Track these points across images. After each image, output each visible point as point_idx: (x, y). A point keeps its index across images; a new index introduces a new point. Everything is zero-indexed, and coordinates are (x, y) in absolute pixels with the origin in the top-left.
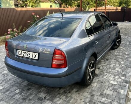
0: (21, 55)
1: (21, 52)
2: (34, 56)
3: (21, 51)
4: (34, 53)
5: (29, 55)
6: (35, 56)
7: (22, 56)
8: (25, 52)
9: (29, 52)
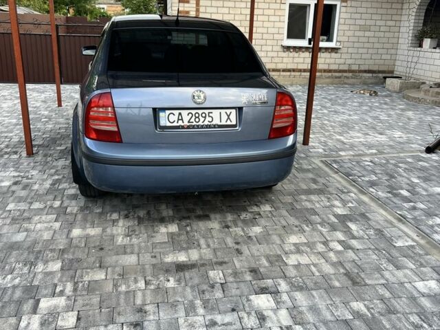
0: (180, 123)
1: (180, 114)
2: (224, 117)
3: (176, 112)
4: (223, 111)
5: (208, 119)
6: (229, 118)
7: (186, 123)
8: (194, 112)
9: (207, 111)
